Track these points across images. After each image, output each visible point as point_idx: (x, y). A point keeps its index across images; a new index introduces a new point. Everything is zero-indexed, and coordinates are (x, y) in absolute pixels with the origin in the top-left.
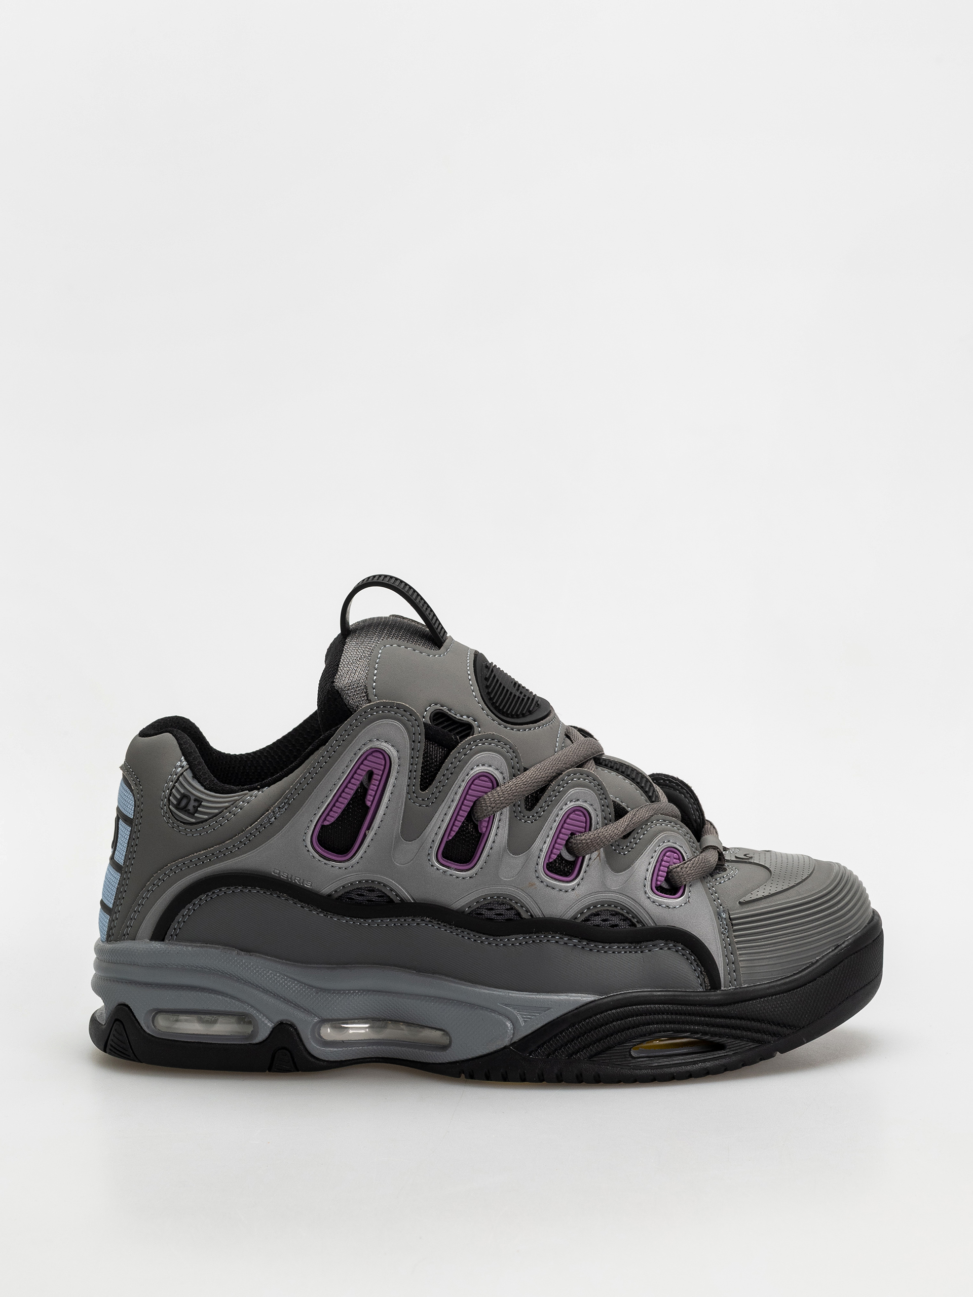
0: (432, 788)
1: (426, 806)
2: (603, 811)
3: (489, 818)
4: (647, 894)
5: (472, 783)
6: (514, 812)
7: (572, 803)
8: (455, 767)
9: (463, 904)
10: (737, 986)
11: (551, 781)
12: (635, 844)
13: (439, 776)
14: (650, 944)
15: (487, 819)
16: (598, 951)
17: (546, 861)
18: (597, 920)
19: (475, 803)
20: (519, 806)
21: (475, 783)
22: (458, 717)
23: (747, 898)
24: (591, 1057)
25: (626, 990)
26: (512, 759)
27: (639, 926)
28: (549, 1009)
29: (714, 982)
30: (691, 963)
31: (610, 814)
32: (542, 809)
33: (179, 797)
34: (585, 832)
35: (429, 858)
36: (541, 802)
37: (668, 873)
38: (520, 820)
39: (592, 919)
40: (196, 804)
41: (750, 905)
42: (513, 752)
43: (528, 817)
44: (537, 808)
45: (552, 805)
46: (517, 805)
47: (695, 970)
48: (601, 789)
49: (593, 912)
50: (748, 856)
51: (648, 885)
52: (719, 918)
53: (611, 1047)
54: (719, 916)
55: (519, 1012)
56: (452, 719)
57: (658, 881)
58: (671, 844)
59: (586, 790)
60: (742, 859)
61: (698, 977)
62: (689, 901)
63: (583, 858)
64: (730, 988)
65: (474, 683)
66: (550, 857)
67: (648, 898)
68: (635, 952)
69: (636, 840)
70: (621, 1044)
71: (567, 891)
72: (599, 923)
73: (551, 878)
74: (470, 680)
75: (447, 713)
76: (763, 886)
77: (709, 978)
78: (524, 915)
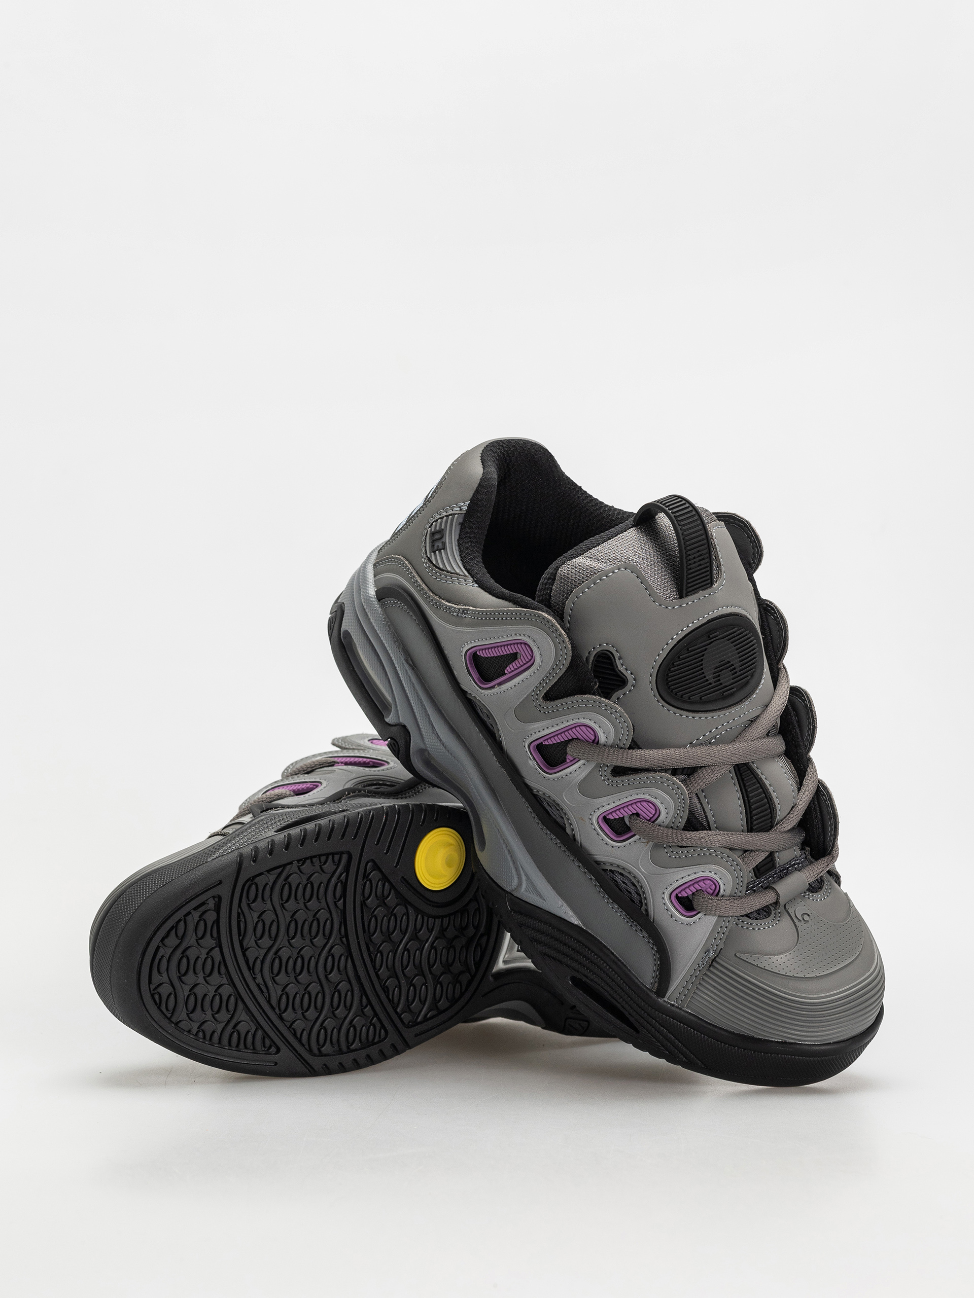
0: (550, 704)
1: (540, 711)
2: (676, 817)
3: (574, 759)
4: (665, 895)
5: (579, 726)
6: (600, 768)
7: (650, 797)
8: (573, 707)
9: (534, 786)
10: (680, 1006)
12: (685, 856)
13: (558, 702)
14: (639, 927)
15: (574, 756)
17: (605, 814)
18: (619, 878)
19: (572, 740)
20: (607, 767)
21: (581, 727)
22: (622, 669)
23: (743, 956)
24: (545, 954)
27: (644, 908)
29: (661, 991)
30: (655, 965)
31: (680, 821)
32: (623, 783)
33: (438, 528)
34: (649, 820)
35: (525, 741)
36: (625, 778)
37: (693, 894)
38: (601, 776)
39: (616, 875)
40: (441, 546)
41: (741, 963)
43: (608, 780)
44: (619, 779)
45: (632, 786)
46: (606, 765)
47: (654, 971)
49: (620, 871)
50: (806, 917)
51: (670, 889)
52: (706, 952)
53: (561, 962)
54: (707, 951)
55: (527, 880)
56: (613, 666)
57: (680, 892)
58: (716, 877)
59: (667, 797)
60: (796, 917)
61: (653, 977)
62: (694, 925)
63: (634, 835)
64: (672, 1003)
65: (667, 649)
66: (608, 815)
67: (663, 898)
68: (628, 922)
69: (688, 854)
70: (568, 966)
71: (606, 844)
72: (618, 880)
73: (601, 828)
74: (667, 644)
75: (615, 659)
76: (770, 957)
77: (659, 985)
78: (568, 831)
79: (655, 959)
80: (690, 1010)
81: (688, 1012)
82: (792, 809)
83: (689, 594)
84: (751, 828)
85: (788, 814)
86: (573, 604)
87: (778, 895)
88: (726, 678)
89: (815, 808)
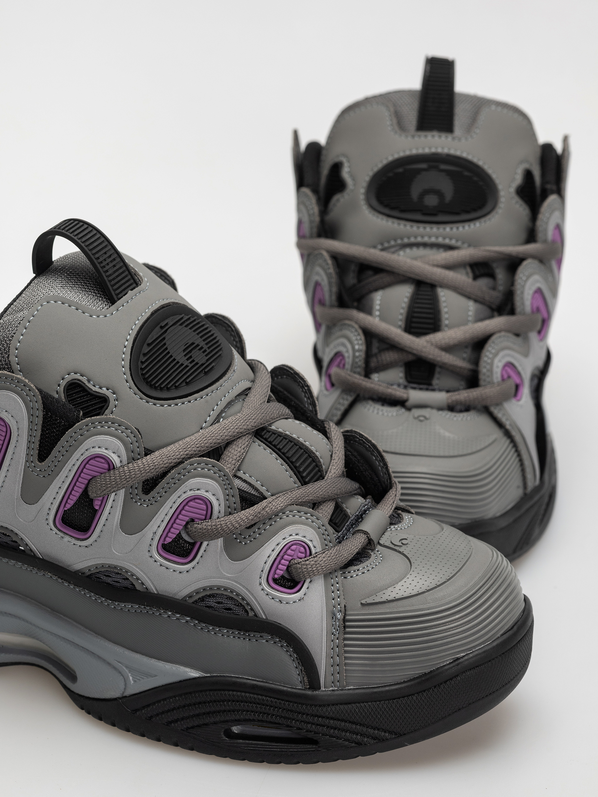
0: (48, 461)
1: (43, 477)
2: (227, 500)
3: (103, 498)
4: (262, 585)
5: (87, 463)
6: (131, 493)
7: (192, 492)
8: (70, 446)
9: (82, 567)
10: (340, 687)
11: (173, 468)
12: (259, 534)
13: (55, 452)
14: (258, 635)
15: (101, 498)
16: (208, 631)
17: (161, 542)
18: (211, 602)
19: (89, 481)
20: (136, 488)
21: (90, 463)
22: (96, 389)
23: (369, 600)
24: (188, 728)
25: (228, 674)
26: (131, 444)
27: (251, 614)
28: (156, 676)
29: (314, 683)
30: (293, 660)
31: (235, 503)
32: (159, 495)
34: (205, 519)
35: (47, 522)
36: (158, 488)
37: (288, 567)
38: (136, 502)
39: (207, 599)
41: (371, 607)
42: (134, 437)
43: (144, 501)
44: (154, 493)
45: (169, 492)
46: (134, 487)
47: (296, 668)
48: (227, 479)
49: (208, 593)
50: (404, 542)
51: (264, 576)
52: (333, 618)
53: (206, 725)
54: (333, 616)
55: (130, 671)
56: (86, 391)
57: (275, 573)
58: (299, 537)
59: (209, 481)
60: (395, 545)
61: (299, 674)
62: (306, 597)
63: (201, 544)
64: (331, 689)
65: (128, 350)
66: (165, 540)
67: (262, 590)
68: (244, 639)
69: (260, 530)
70: (215, 723)
71: (180, 572)
72: (213, 604)
73: (165, 559)
74: (125, 347)
75: (85, 384)
76: (394, 586)
77: (308, 678)
78: (138, 587)
79: (290, 655)
80: (351, 685)
81: (351, 689)
82: (331, 457)
83: (120, 296)
84: (304, 482)
85: (331, 461)
86: (16, 357)
87: (365, 533)
88: (199, 357)
89: (352, 455)
